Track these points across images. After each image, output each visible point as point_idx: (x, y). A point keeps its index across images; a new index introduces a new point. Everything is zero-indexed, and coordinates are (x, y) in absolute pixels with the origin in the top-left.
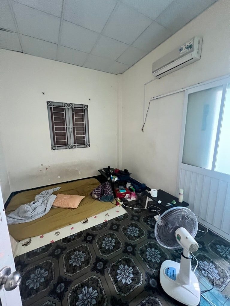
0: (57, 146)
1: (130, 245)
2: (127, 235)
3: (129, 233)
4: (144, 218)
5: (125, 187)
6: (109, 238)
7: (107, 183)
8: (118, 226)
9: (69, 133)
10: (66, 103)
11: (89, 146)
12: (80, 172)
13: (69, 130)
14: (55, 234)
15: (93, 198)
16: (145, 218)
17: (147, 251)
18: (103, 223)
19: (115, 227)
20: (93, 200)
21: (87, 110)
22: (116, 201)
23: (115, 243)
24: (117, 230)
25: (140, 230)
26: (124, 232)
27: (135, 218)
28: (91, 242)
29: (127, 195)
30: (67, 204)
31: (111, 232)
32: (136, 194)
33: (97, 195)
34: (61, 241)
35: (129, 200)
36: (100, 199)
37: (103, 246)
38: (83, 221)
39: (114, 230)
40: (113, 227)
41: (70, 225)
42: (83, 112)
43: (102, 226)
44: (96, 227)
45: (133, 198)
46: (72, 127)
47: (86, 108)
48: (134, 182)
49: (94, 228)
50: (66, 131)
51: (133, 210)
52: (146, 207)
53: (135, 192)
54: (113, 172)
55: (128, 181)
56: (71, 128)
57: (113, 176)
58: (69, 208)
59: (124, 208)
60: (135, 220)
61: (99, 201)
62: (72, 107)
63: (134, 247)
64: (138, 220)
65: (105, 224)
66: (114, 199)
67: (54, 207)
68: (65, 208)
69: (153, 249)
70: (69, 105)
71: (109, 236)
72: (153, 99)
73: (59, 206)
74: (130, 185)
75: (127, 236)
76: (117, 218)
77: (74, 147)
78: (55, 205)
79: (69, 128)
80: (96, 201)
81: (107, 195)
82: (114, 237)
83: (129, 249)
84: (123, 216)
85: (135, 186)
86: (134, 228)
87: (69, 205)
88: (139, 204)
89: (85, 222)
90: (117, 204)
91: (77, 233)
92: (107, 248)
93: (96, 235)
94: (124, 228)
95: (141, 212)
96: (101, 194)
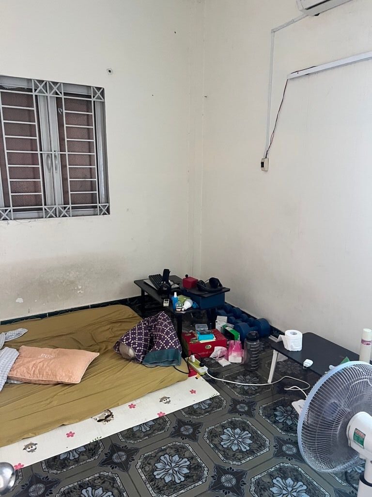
0: (14, 211)
1: (230, 471)
2: (220, 448)
3: (225, 444)
4: (264, 408)
5: (212, 326)
6: (171, 456)
7: (162, 316)
8: (196, 427)
9: (49, 170)
10: (41, 82)
11: (108, 211)
12: (80, 287)
13: (50, 162)
14: (24, 449)
15: (122, 358)
16: (269, 407)
17: (273, 485)
18: (153, 421)
19: (187, 430)
20: (122, 361)
21: (103, 104)
22: (189, 365)
23: (189, 467)
24: (193, 437)
25: (255, 437)
26: (211, 441)
27: (242, 407)
28: (124, 466)
29: (218, 350)
30: (50, 373)
31: (179, 442)
32: (243, 346)
33: (135, 349)
34: (43, 465)
35: (223, 362)
36: (143, 358)
37: (158, 474)
38: (98, 417)
39: (184, 437)
40: (182, 429)
41: (63, 427)
42: (89, 110)
43: (151, 427)
44: (135, 430)
45: (235, 357)
46: (58, 153)
47: (99, 98)
48: (235, 315)
49: (130, 433)
50: (40, 166)
51: (234, 387)
52: (270, 381)
53: (238, 342)
54: (177, 286)
55: (220, 311)
56: (55, 156)
57: (178, 295)
58: (58, 384)
59: (211, 382)
60: (241, 413)
61: (140, 366)
62: (57, 94)
63: (239, 476)
64: (249, 414)
65: (159, 423)
66: (182, 359)
67: (12, 382)
68: (46, 384)
69: (289, 481)
70: (49, 85)
71: (172, 451)
72: (296, 75)
73: (28, 377)
74: (225, 323)
75: (219, 450)
76: (191, 407)
77: (64, 212)
78: (17, 374)
79: (48, 155)
80: (131, 364)
81: (163, 347)
82: (187, 454)
83: (228, 480)
84: (209, 402)
85: (241, 324)
86: (238, 431)
87: (56, 376)
88: (251, 372)
89: (104, 418)
90: (192, 372)
91: (84, 446)
92: (168, 479)
93: (136, 450)
94: (211, 432)
95: (257, 393)
96: (145, 346)
